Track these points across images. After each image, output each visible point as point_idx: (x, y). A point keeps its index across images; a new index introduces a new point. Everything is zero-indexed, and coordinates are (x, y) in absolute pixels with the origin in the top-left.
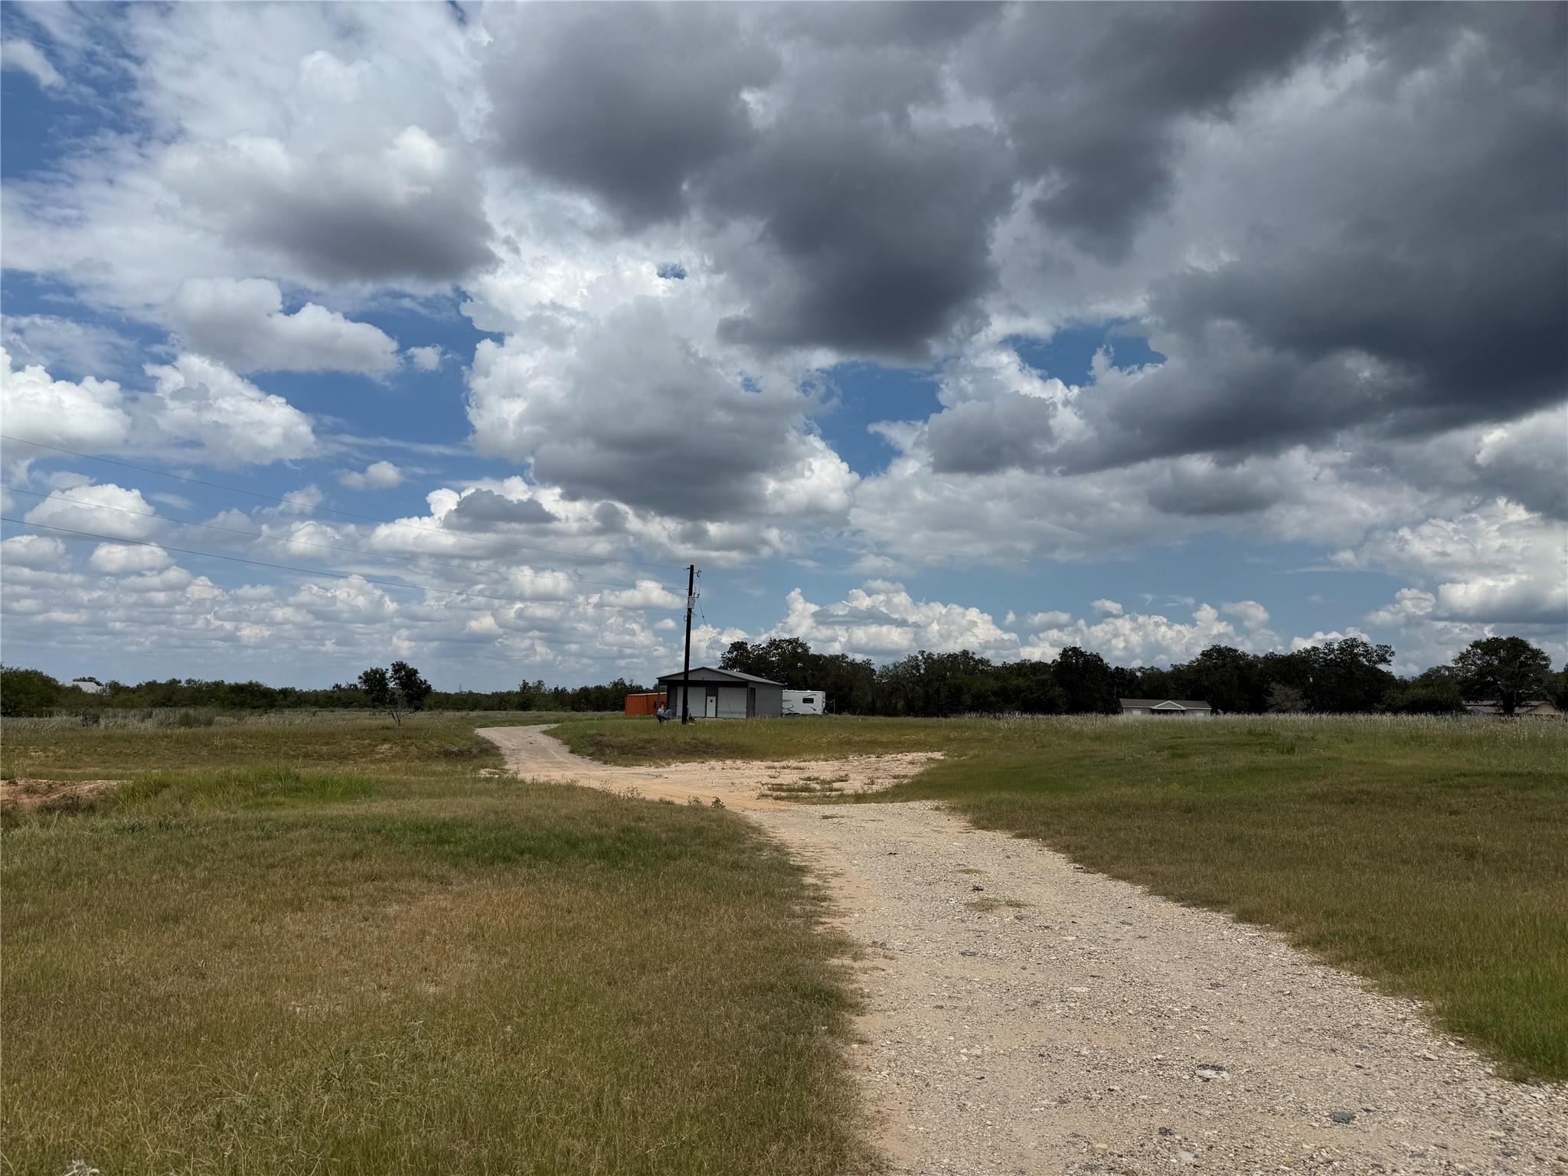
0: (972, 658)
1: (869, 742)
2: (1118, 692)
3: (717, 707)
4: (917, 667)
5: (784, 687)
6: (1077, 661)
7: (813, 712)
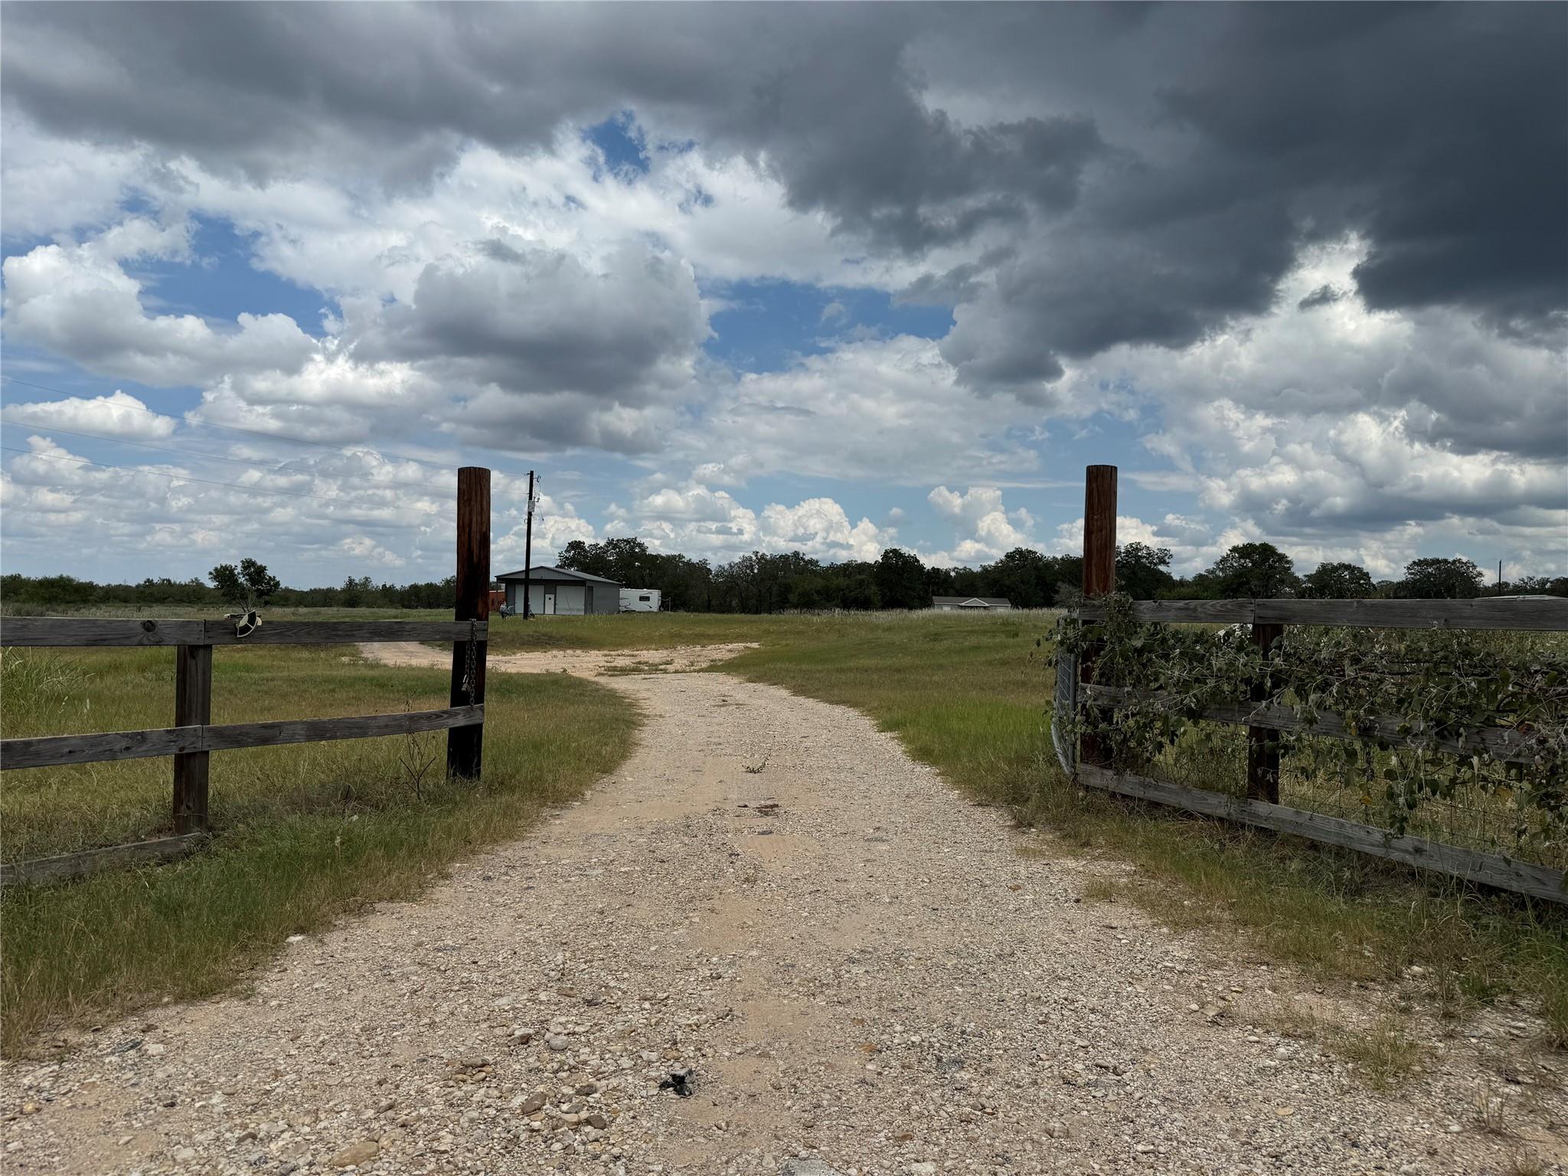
0: (802, 559)
1: (696, 635)
2: (933, 590)
3: (555, 604)
4: (751, 567)
5: (622, 586)
6: (897, 562)
7: (649, 609)
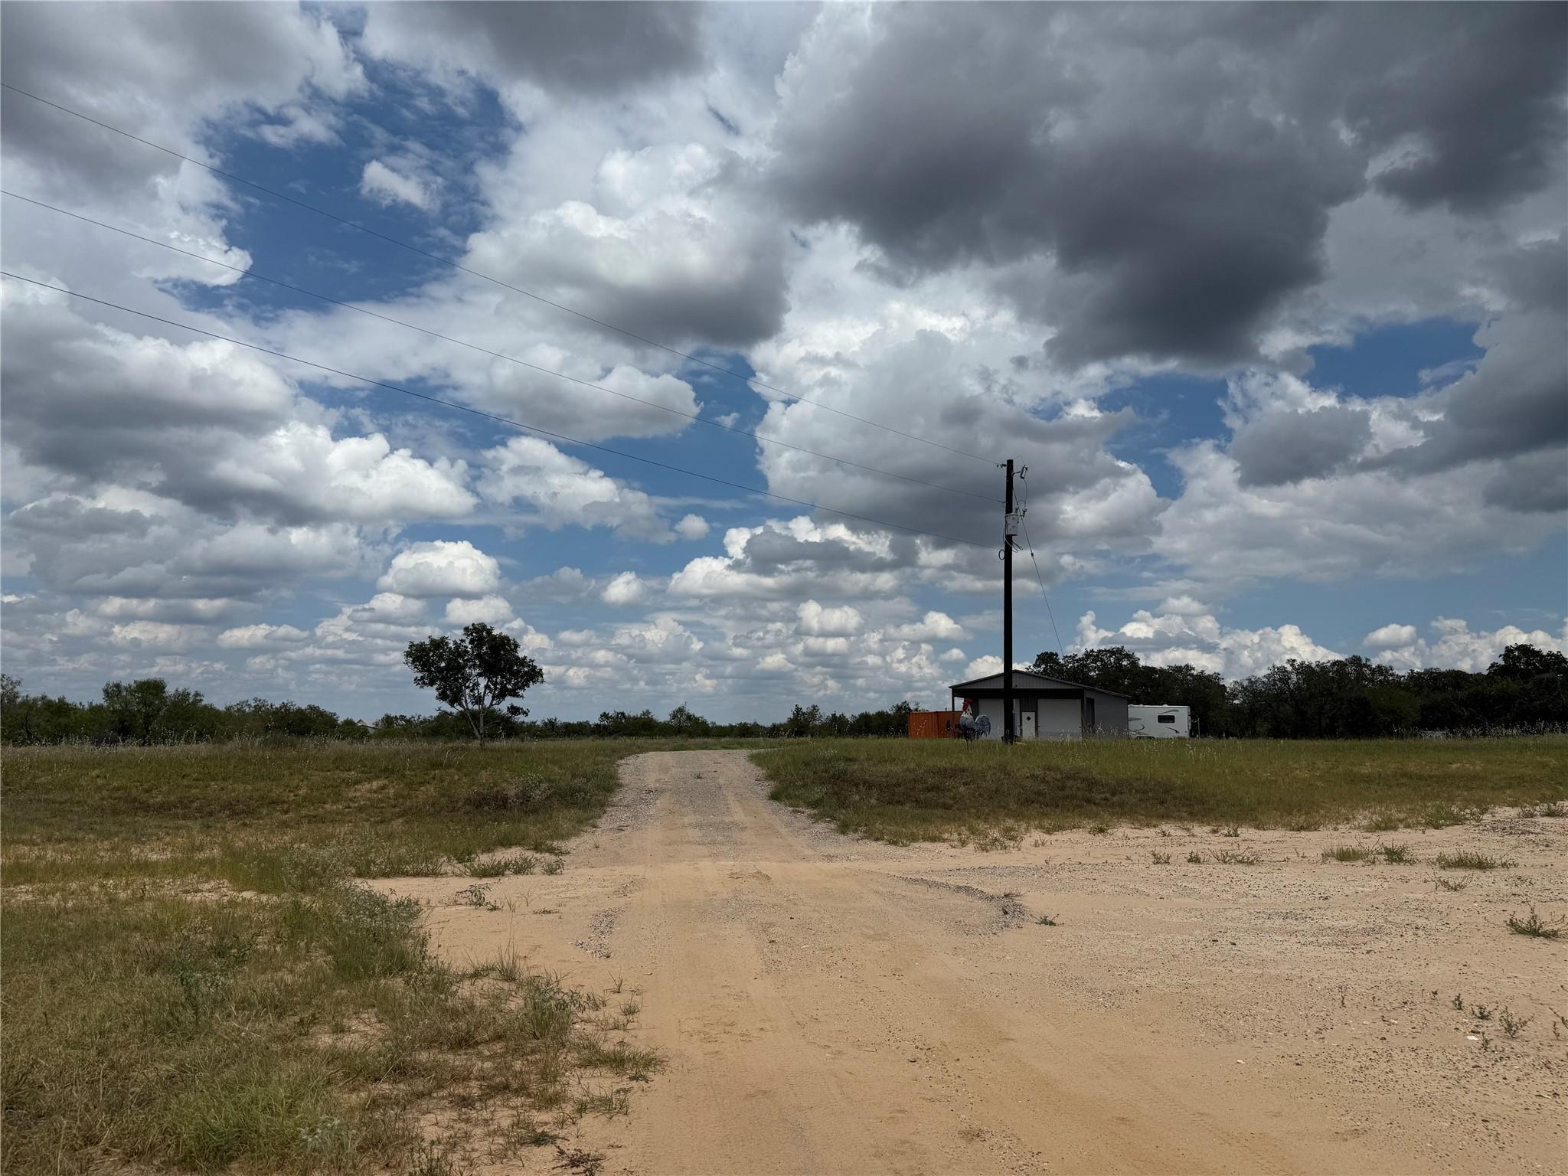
0: (1365, 666)
3: (1037, 727)
5: (1124, 702)
7: (1174, 735)
